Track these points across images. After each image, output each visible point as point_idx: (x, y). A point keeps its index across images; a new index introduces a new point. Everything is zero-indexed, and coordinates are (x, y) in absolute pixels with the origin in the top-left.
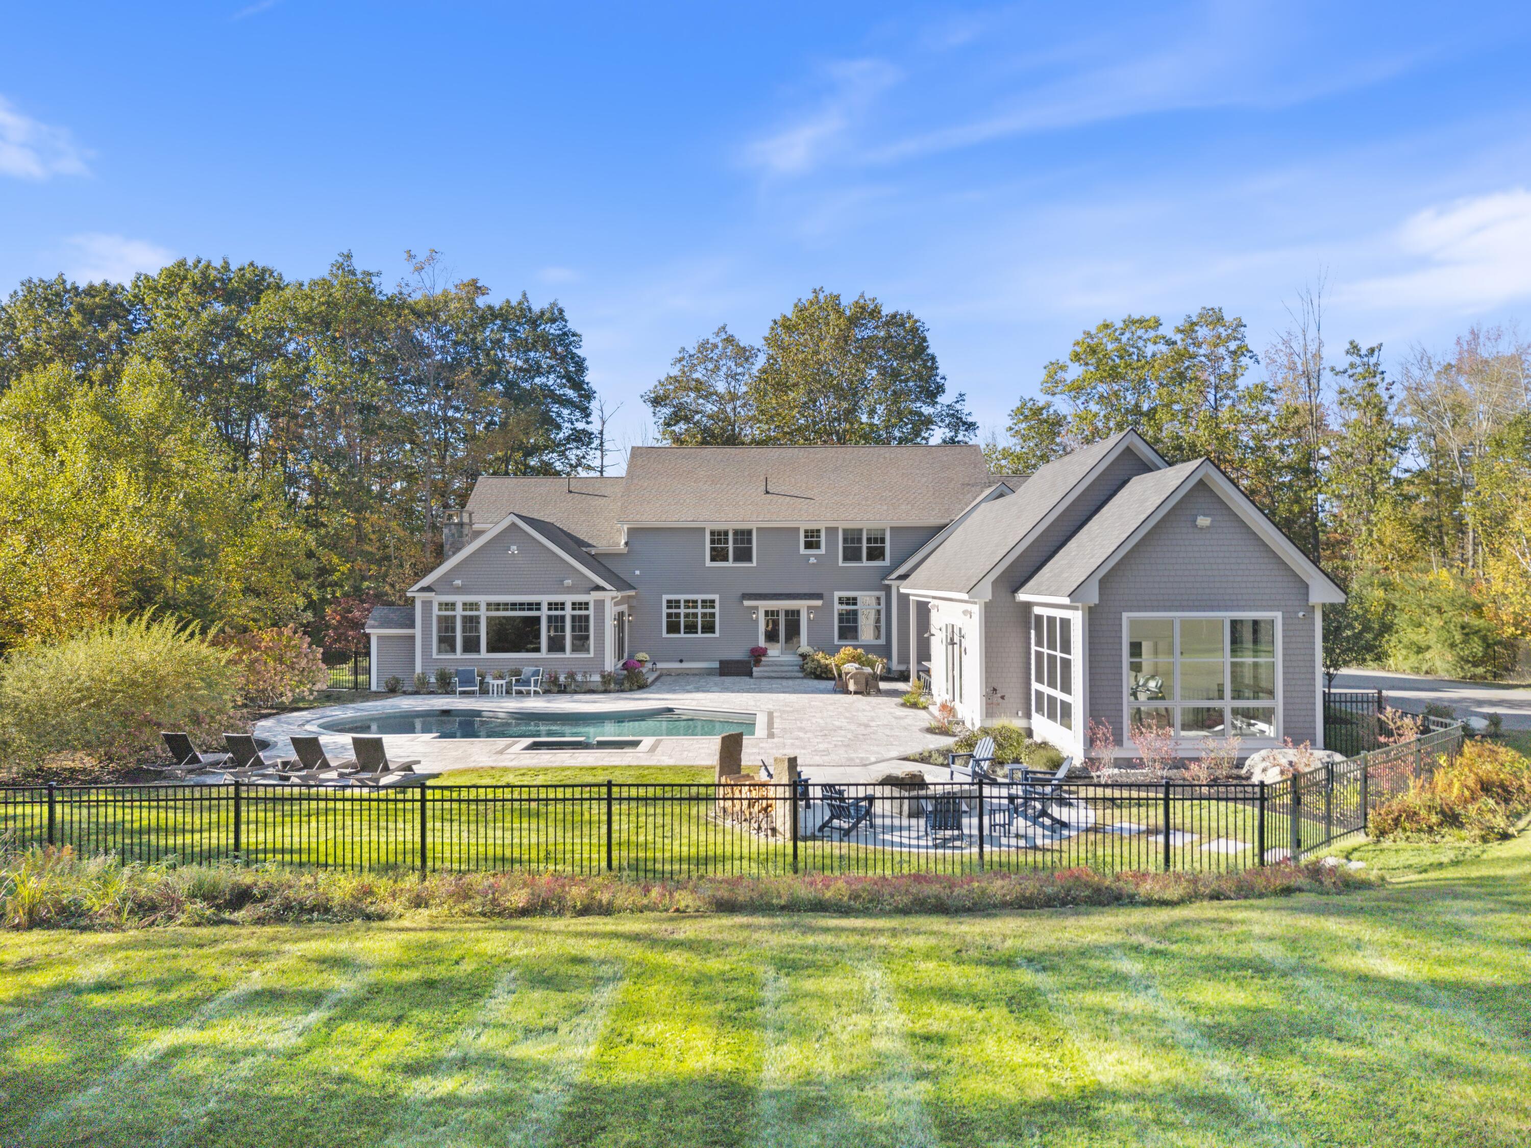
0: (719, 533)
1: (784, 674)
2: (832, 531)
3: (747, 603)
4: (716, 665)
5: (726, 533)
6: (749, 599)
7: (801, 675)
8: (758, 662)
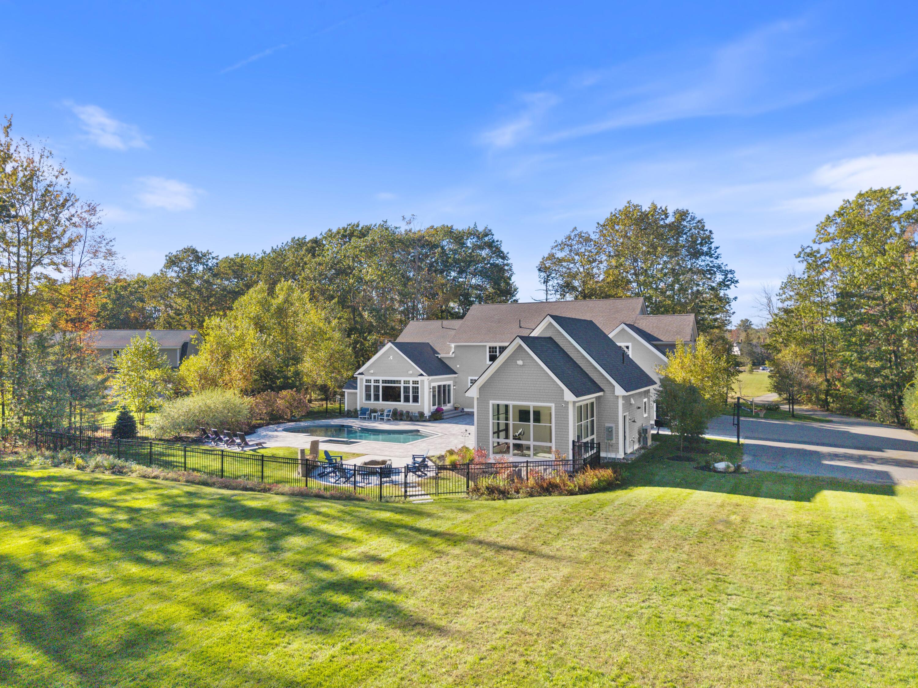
0: (493, 348)
5: (496, 348)
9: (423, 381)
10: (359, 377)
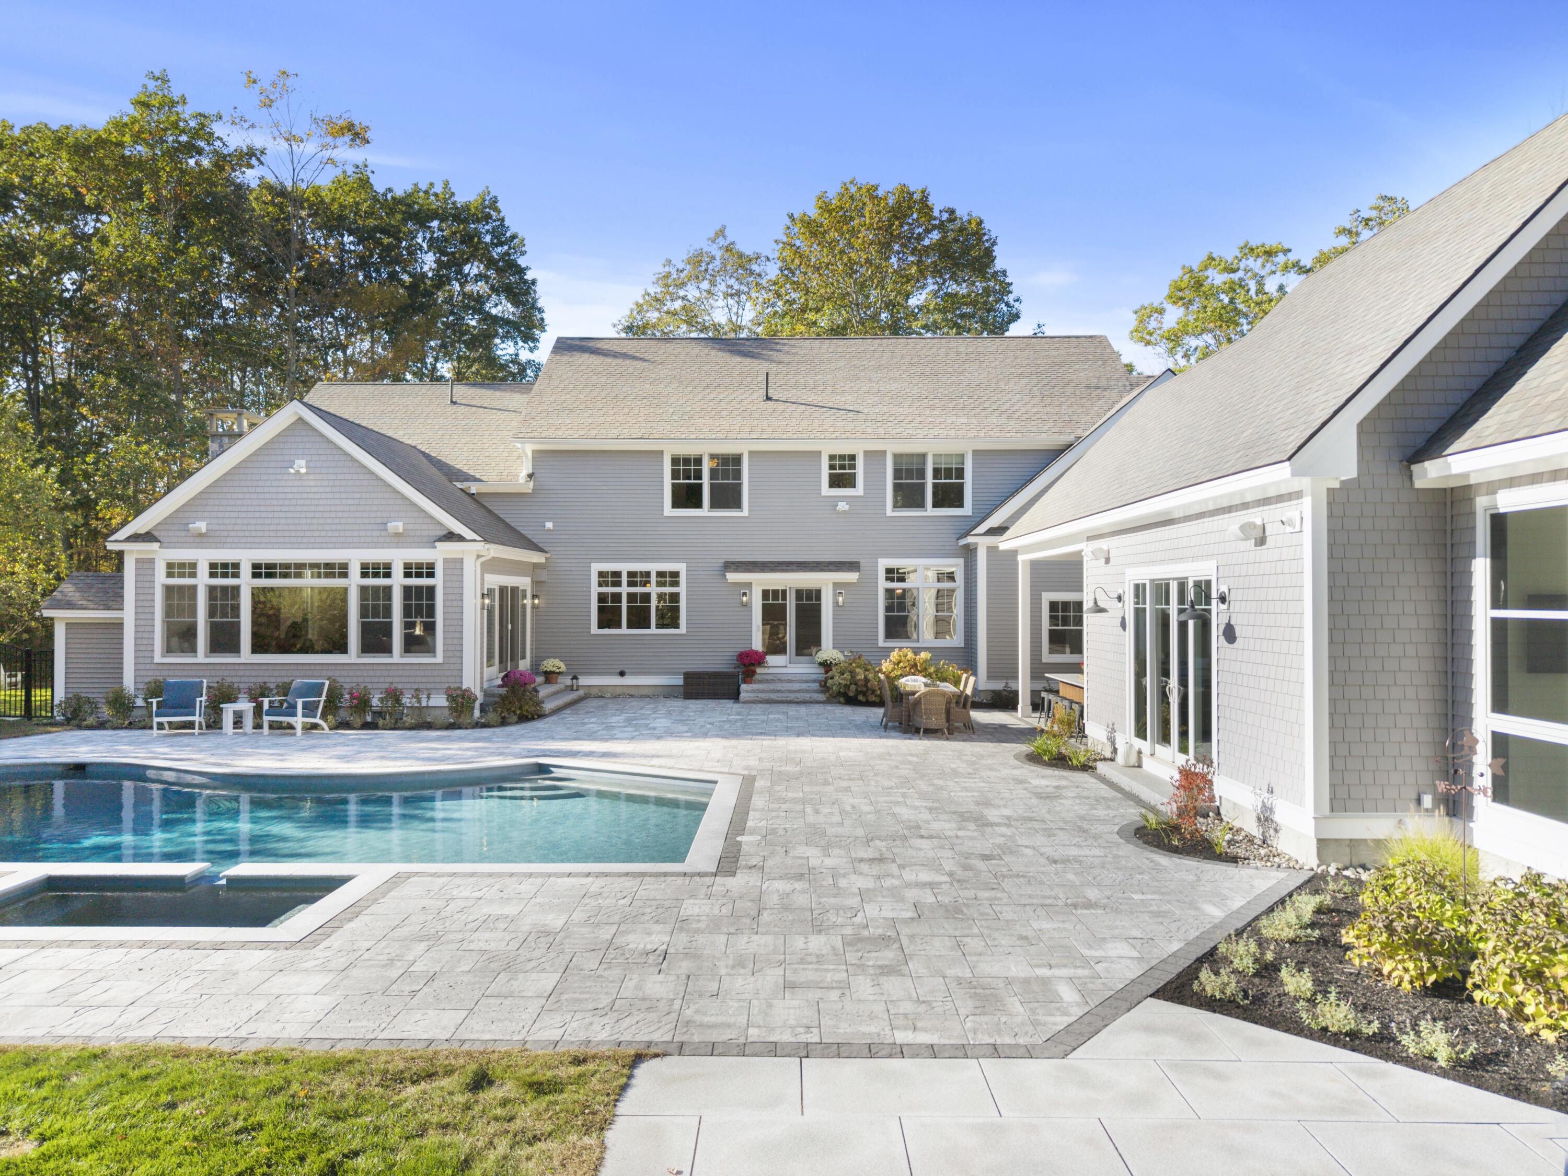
0: (687, 461)
1: (792, 696)
2: (876, 457)
3: (732, 577)
4: (679, 680)
5: (698, 461)
6: (736, 570)
7: (822, 697)
8: (749, 676)
9: (454, 566)
10: (133, 553)
